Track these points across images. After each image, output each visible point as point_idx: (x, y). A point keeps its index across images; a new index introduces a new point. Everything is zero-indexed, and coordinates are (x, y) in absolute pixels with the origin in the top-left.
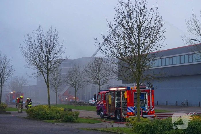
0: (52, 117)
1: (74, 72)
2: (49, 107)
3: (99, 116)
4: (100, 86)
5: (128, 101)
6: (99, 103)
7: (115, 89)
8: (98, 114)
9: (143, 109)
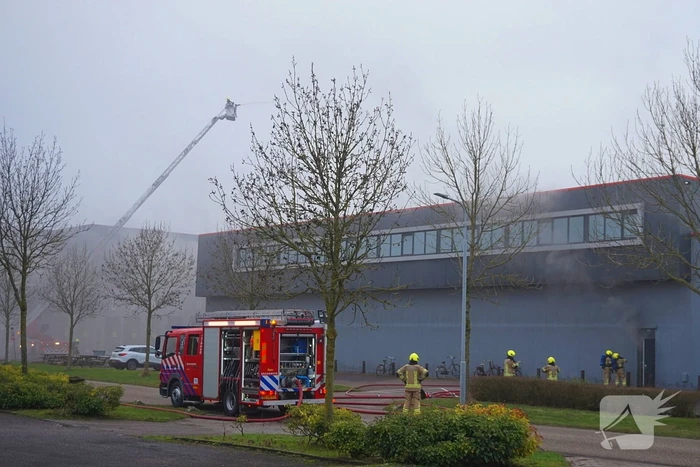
0: (38, 403)
1: (69, 269)
2: (24, 370)
3: (168, 401)
4: (150, 313)
5: (264, 358)
6: (169, 363)
7: (225, 323)
8: (163, 393)
9: (304, 382)
